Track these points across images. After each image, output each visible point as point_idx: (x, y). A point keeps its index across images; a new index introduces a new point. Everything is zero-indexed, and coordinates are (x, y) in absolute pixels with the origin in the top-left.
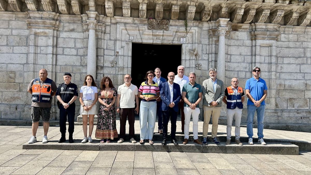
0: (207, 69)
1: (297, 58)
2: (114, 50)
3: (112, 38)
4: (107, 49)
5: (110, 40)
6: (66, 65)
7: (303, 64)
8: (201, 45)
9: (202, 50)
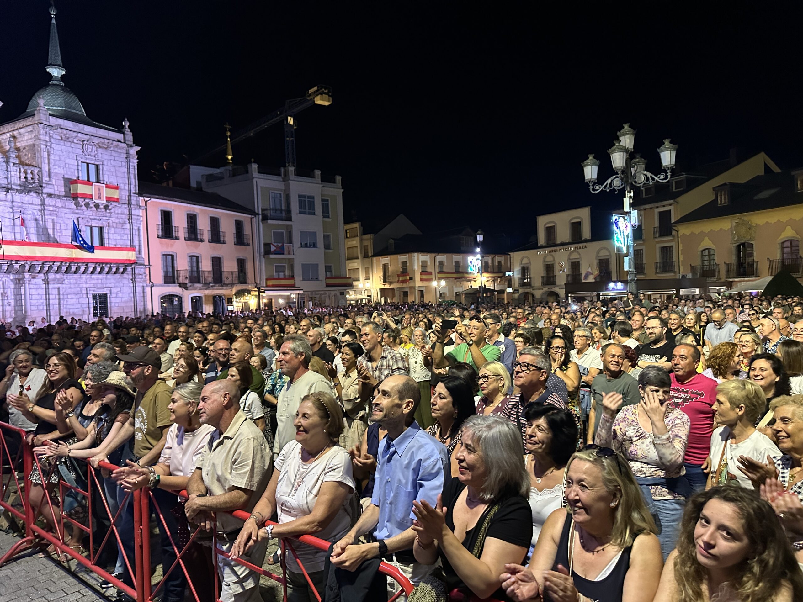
1: (76, 294)
7: (81, 298)
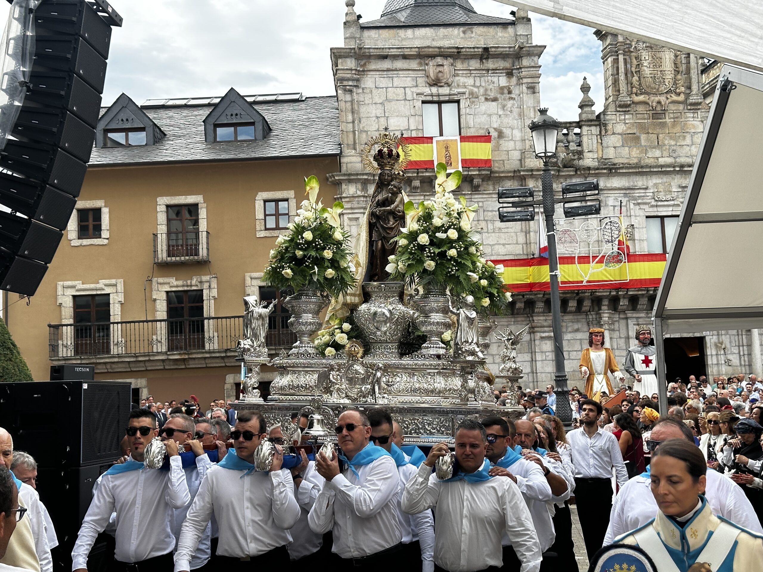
0: (739, 364)
2: (626, 349)
3: (622, 336)
4: (617, 349)
5: (620, 338)
6: (574, 371)
8: (728, 336)
9: (730, 342)
